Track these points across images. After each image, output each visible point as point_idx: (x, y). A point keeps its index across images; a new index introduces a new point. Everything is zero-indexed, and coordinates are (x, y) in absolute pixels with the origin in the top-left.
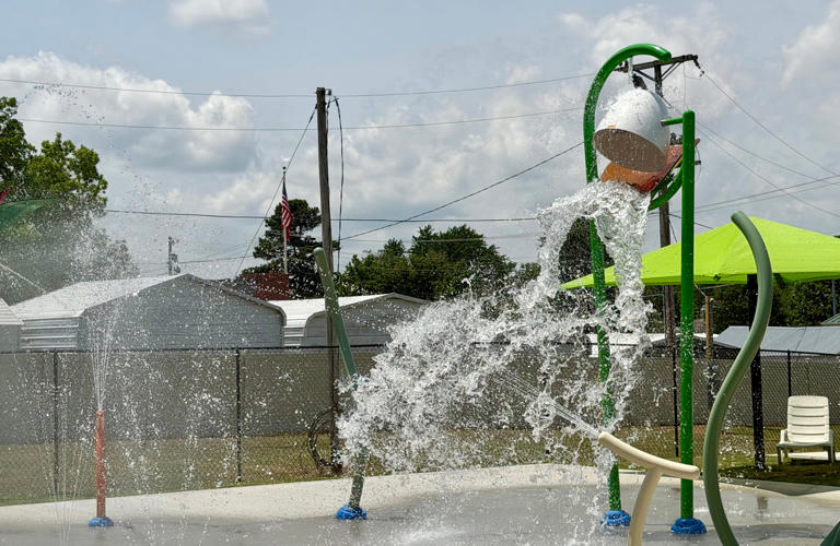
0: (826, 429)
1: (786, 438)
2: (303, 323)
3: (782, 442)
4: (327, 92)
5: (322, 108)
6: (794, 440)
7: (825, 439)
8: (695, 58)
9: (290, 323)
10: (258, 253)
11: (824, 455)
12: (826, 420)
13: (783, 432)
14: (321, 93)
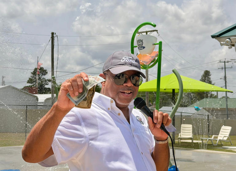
0: (191, 134)
1: (180, 136)
2: (43, 101)
3: (179, 137)
4: (54, 34)
5: (53, 38)
6: (183, 136)
7: (191, 136)
8: (157, 31)
9: (39, 101)
10: (28, 82)
11: (190, 141)
12: (191, 131)
13: (179, 134)
14: (53, 34)
